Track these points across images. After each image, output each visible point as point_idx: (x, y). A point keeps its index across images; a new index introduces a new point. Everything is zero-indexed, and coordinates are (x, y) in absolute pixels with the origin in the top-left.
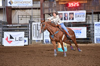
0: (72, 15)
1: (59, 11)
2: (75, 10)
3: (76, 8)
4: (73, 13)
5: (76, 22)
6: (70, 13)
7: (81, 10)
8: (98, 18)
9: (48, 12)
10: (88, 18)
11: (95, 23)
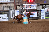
0: (30, 6)
1: (24, 4)
2: (31, 3)
3: (32, 3)
4: (30, 5)
5: (32, 9)
6: (29, 5)
7: (34, 3)
8: (43, 7)
9: (18, 5)
10: (38, 7)
11: (41, 10)
